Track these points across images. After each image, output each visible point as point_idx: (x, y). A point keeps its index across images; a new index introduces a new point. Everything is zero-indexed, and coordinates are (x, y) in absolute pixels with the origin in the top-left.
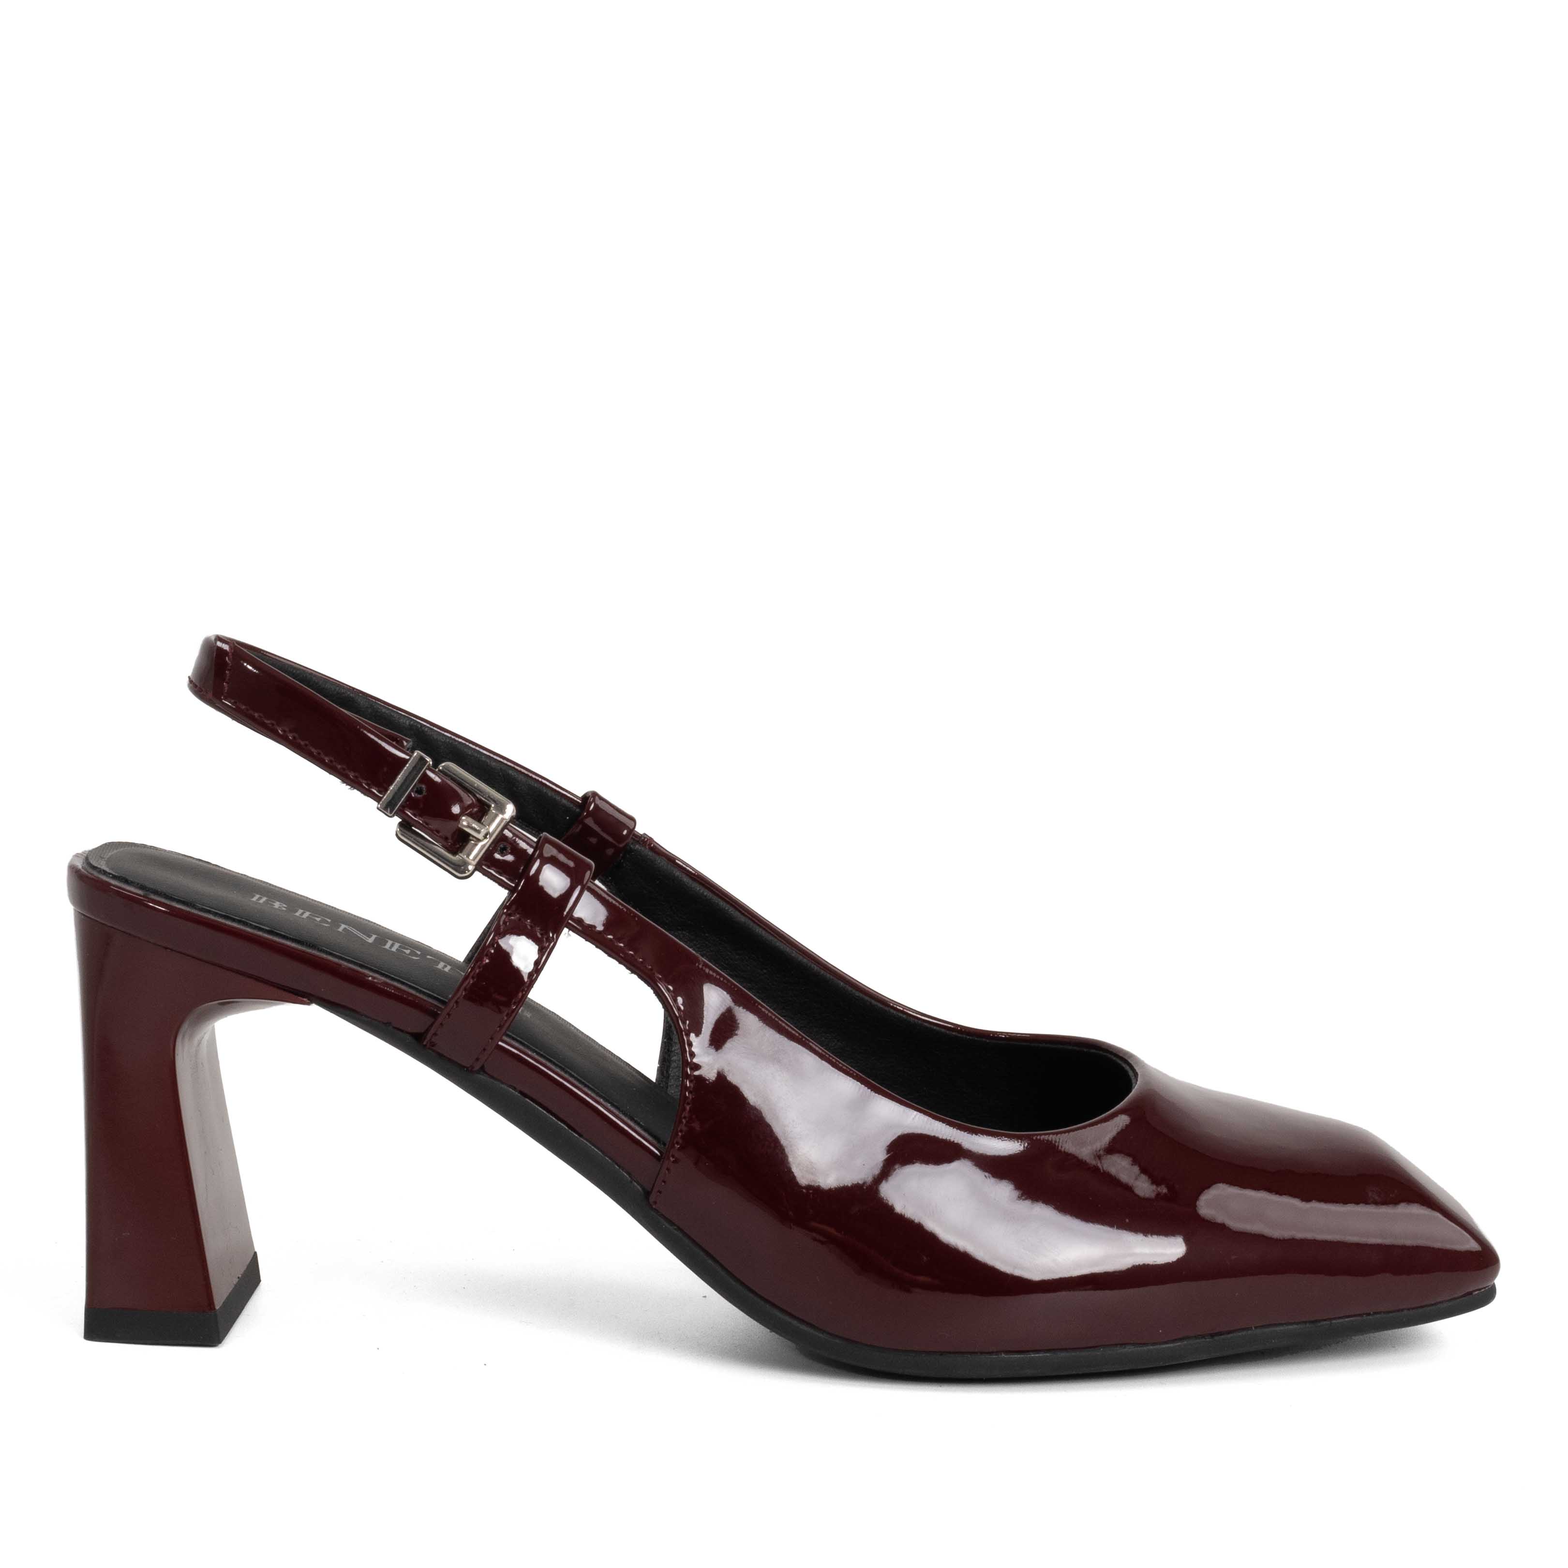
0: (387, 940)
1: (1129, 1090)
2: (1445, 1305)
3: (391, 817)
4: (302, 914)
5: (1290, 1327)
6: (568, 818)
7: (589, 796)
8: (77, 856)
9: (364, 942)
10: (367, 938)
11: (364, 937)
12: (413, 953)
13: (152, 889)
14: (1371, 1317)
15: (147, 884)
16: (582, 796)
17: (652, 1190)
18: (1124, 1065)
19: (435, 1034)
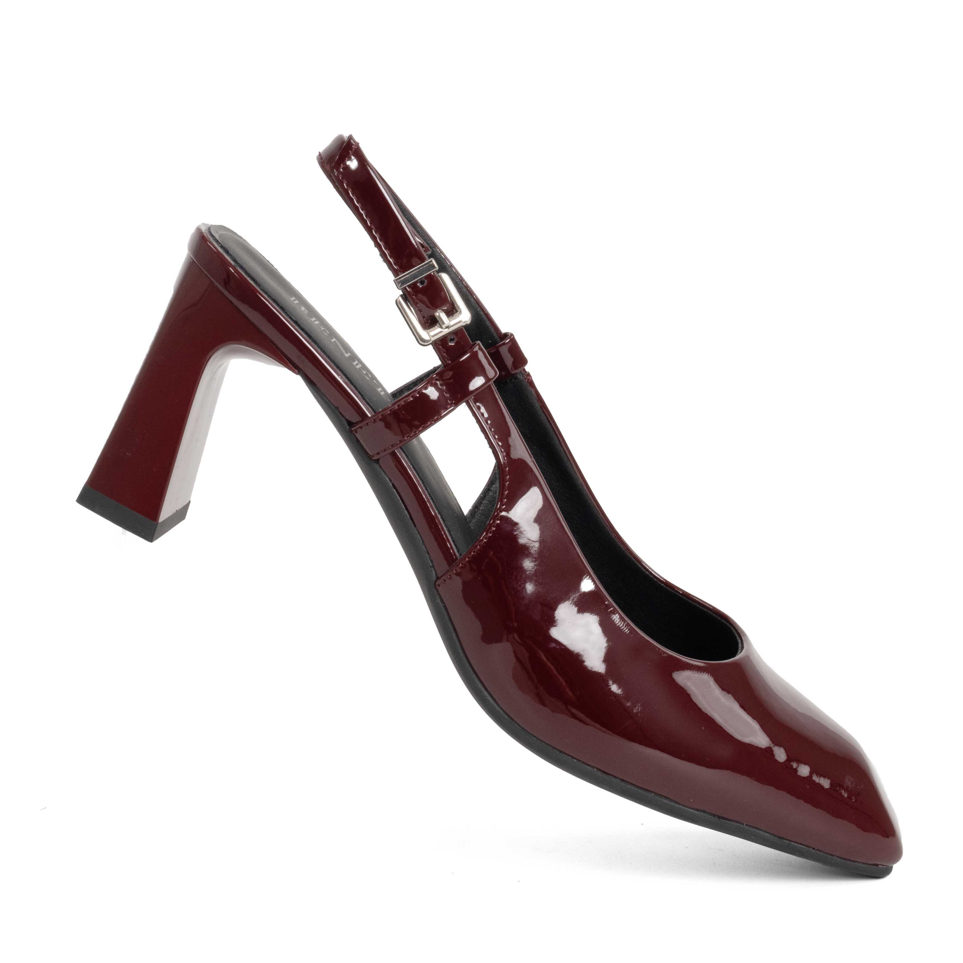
0: (356, 360)
1: (734, 655)
2: (860, 865)
3: (399, 289)
4: (315, 321)
5: (767, 834)
6: (490, 341)
7: (508, 335)
8: (204, 224)
9: (342, 355)
10: (345, 353)
11: (344, 351)
12: (367, 374)
13: (240, 264)
14: (814, 851)
15: (238, 260)
16: (504, 333)
17: (441, 577)
18: (738, 638)
19: (361, 428)
